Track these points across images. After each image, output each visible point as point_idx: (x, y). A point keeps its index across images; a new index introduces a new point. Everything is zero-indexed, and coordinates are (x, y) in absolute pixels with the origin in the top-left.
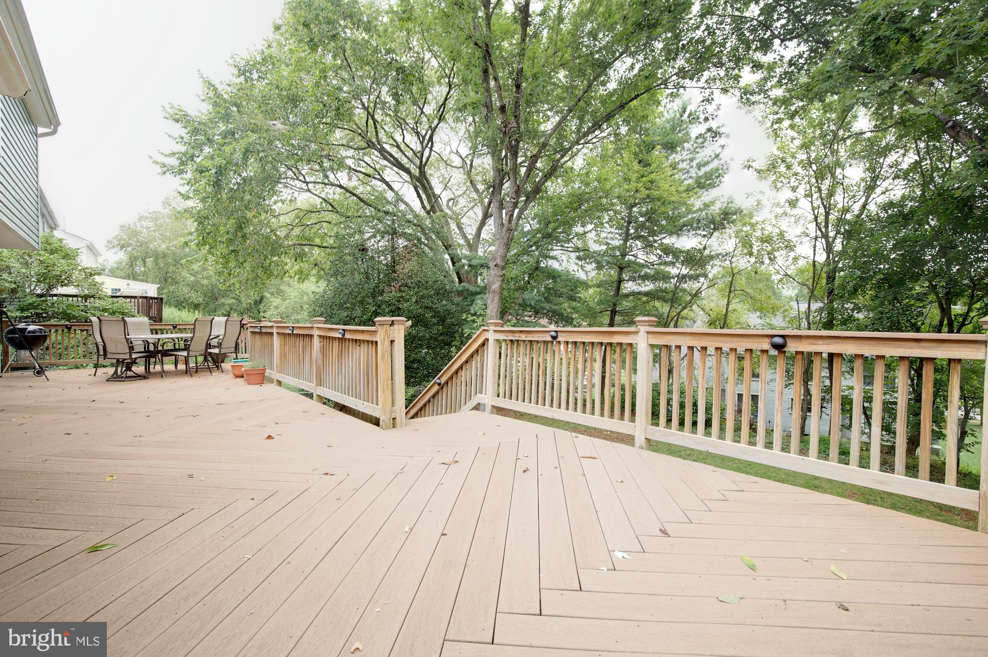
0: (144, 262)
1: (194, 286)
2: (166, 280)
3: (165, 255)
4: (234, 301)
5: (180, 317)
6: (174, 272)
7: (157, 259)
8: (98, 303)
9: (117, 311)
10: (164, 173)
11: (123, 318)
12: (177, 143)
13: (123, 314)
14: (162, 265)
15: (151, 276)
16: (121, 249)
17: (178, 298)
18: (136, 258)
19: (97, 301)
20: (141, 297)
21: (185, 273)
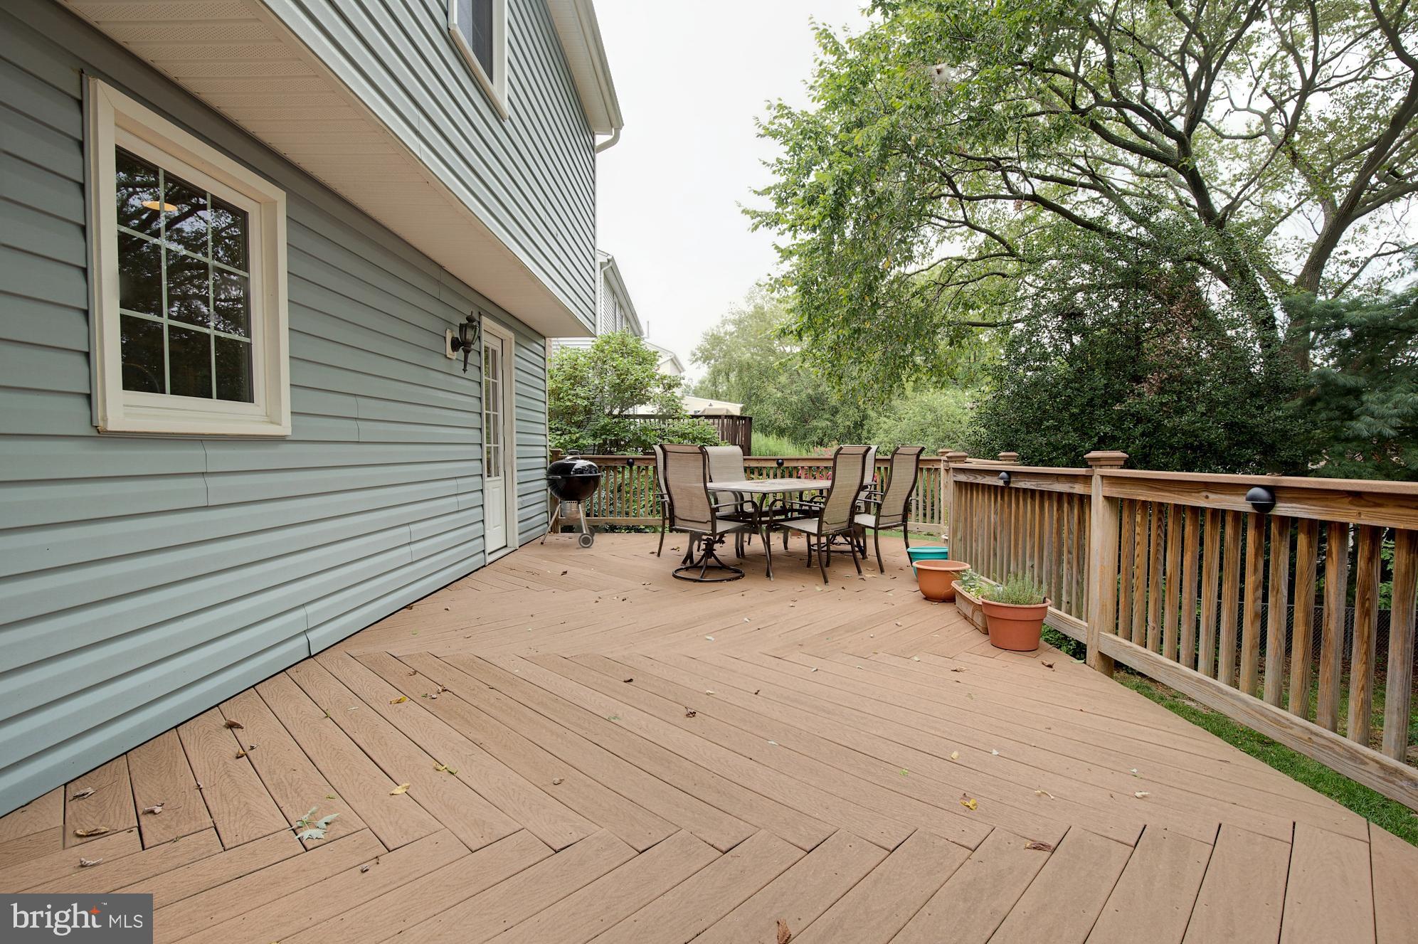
0: (727, 375)
1: (780, 405)
2: (749, 398)
3: (749, 366)
4: (829, 423)
5: (766, 445)
6: (759, 388)
7: (740, 371)
8: (677, 426)
9: (697, 437)
10: (756, 227)
11: (701, 448)
12: (774, 172)
13: (704, 440)
14: (746, 379)
15: (734, 395)
16: (704, 362)
17: (762, 422)
18: (719, 372)
19: (676, 422)
20: (726, 417)
21: (771, 389)
